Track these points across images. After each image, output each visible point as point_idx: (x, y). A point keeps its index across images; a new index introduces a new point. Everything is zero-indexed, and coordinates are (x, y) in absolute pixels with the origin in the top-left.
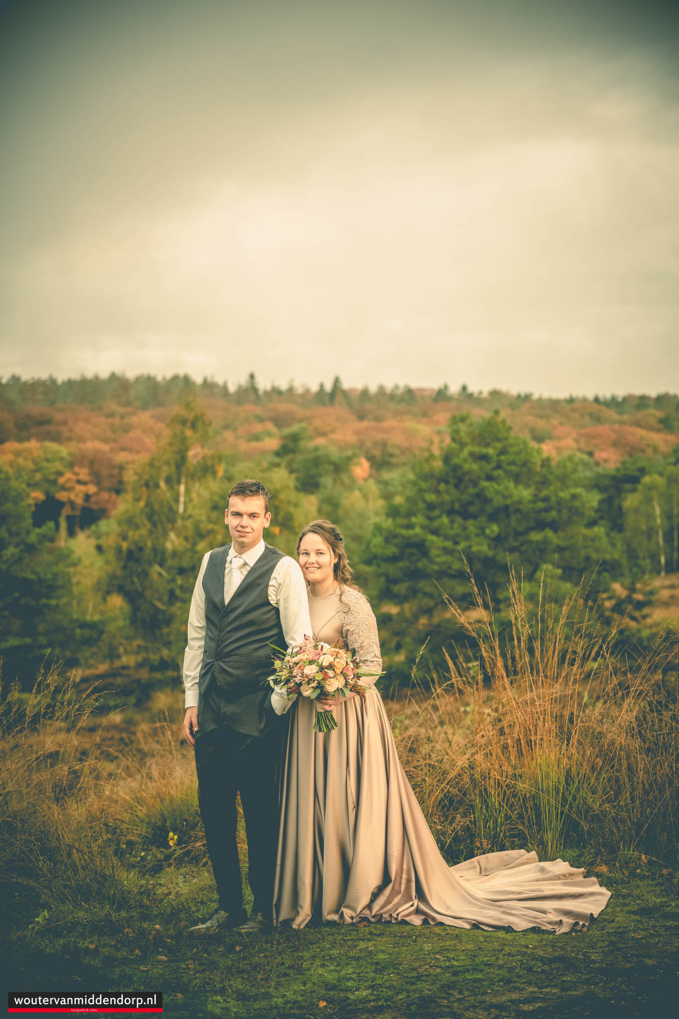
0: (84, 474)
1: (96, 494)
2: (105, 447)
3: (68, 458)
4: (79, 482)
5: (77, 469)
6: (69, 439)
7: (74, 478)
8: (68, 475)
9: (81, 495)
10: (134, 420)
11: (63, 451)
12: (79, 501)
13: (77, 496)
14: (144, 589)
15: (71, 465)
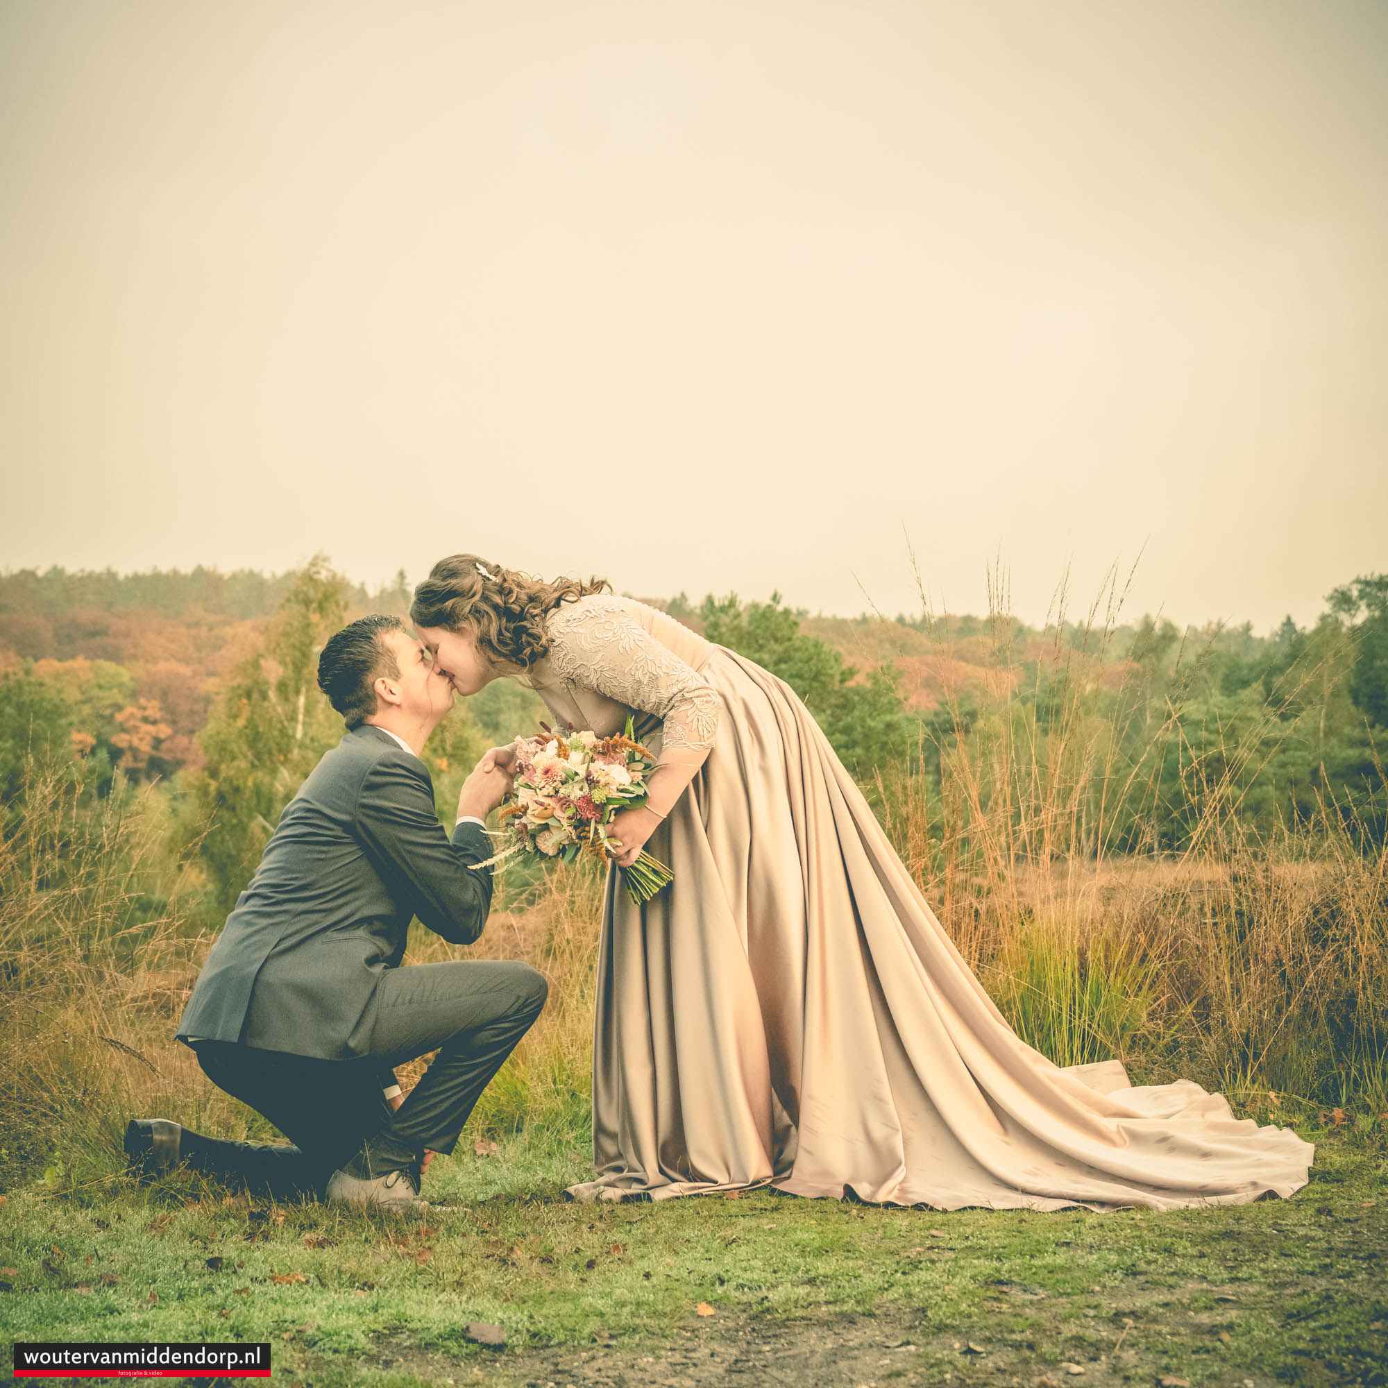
0: (153, 708)
1: (171, 738)
2: (186, 671)
3: (131, 684)
4: (145, 720)
5: (143, 701)
6: (134, 657)
7: (139, 714)
8: (130, 710)
9: (148, 739)
10: (228, 632)
11: (124, 674)
12: (145, 748)
13: (141, 740)
14: (240, 851)
15: (134, 695)
